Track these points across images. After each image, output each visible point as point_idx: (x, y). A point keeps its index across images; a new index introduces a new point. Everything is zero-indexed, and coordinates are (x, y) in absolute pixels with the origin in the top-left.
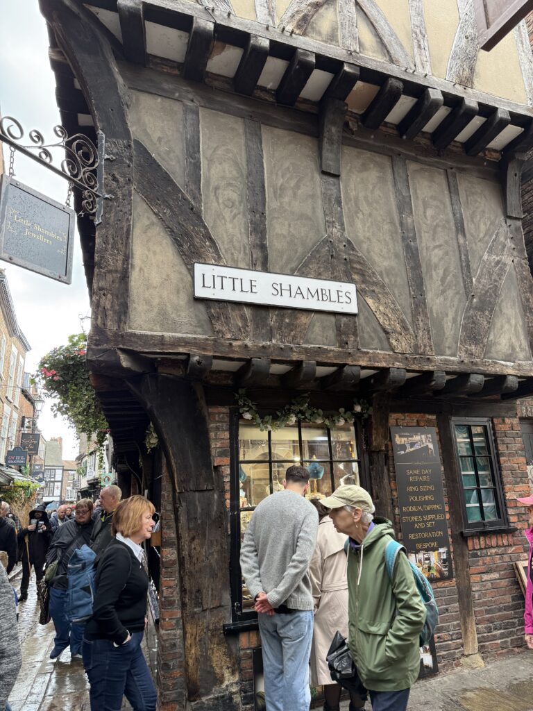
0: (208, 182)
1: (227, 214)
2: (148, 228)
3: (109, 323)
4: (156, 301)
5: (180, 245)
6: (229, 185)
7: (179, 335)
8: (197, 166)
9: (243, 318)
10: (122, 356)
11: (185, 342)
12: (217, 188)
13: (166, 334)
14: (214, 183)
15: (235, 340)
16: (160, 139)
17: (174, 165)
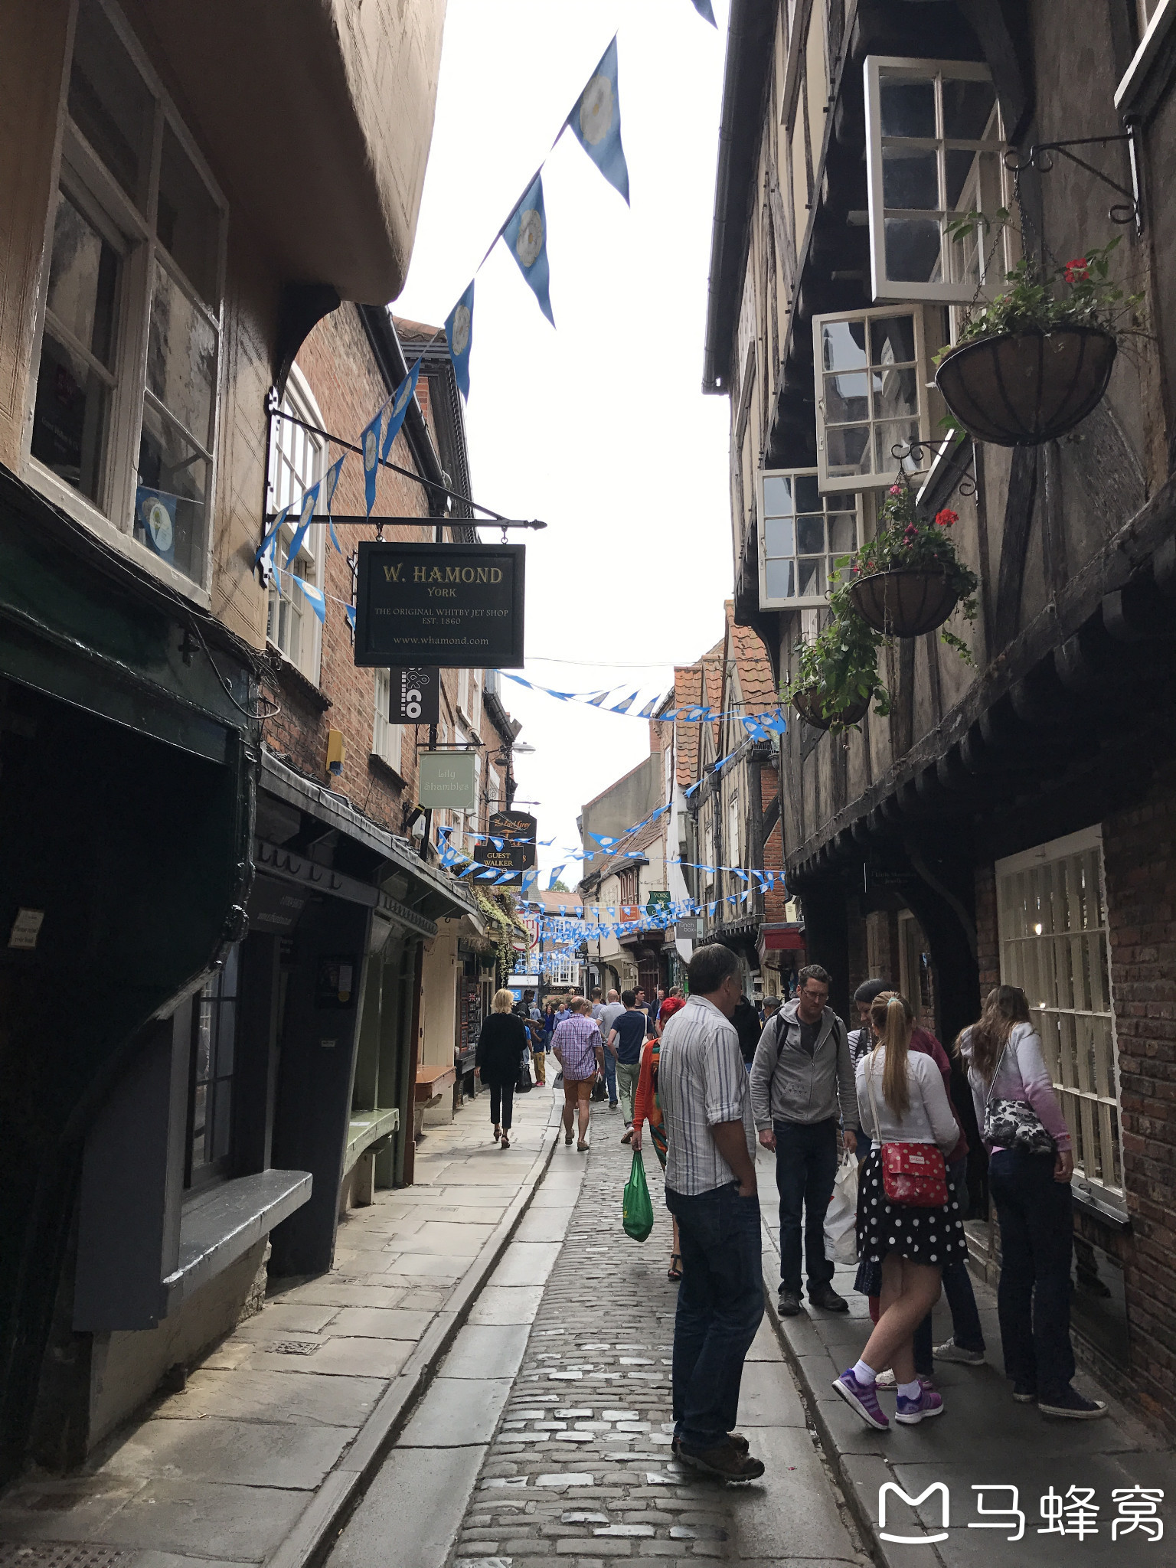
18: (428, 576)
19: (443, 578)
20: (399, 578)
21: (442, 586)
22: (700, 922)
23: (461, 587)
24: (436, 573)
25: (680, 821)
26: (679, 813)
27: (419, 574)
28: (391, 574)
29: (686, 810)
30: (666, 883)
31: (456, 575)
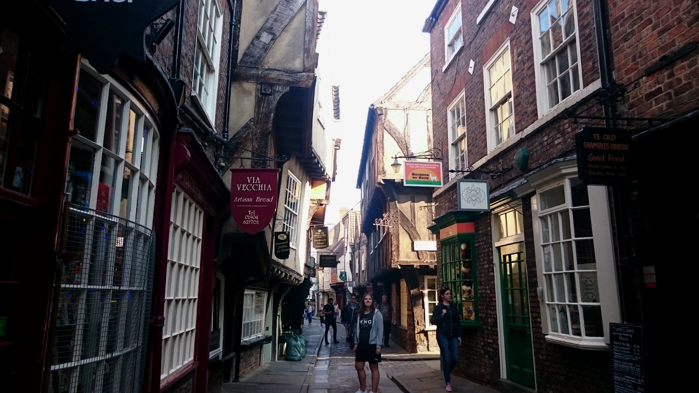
0: (417, 218)
1: (422, 226)
2: (403, 233)
3: (396, 258)
4: (405, 252)
5: (410, 236)
6: (423, 217)
7: (411, 260)
8: (414, 214)
9: (427, 254)
10: (399, 266)
11: (413, 262)
12: (420, 219)
13: (408, 260)
14: (419, 218)
15: (425, 260)
16: (405, 208)
17: (408, 215)
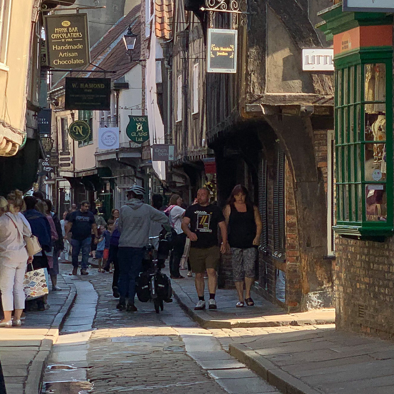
3: (256, 90)
5: (294, 38)
7: (294, 94)
9: (332, 81)
10: (263, 109)
11: (298, 98)
13: (287, 94)
15: (327, 95)
18: (84, 86)
19: (88, 86)
20: (76, 86)
21: (88, 89)
22: (171, 149)
23: (93, 89)
24: (86, 85)
25: (157, 66)
26: (157, 60)
27: (82, 85)
28: (74, 86)
29: (162, 57)
30: (144, 109)
31: (92, 86)
